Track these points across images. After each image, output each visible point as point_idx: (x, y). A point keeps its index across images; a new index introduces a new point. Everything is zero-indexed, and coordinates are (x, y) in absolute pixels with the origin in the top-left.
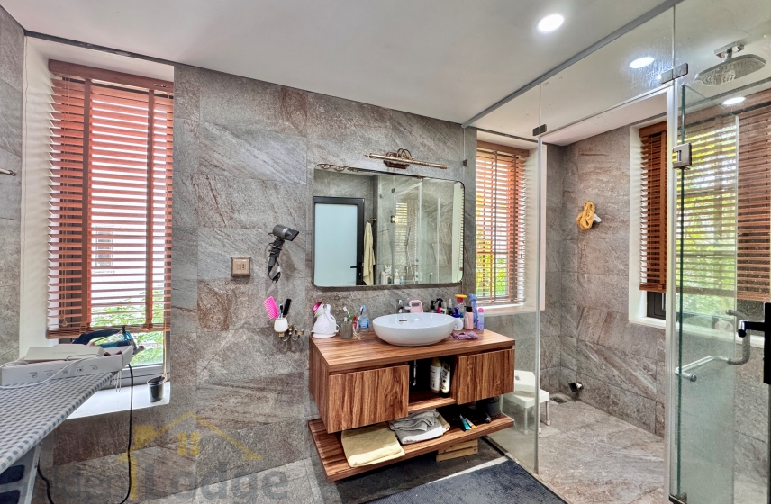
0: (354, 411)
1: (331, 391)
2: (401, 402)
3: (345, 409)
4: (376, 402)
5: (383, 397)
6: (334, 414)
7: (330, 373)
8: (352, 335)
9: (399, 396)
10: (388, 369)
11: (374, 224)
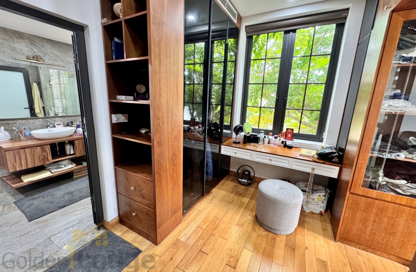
0: (23, 163)
1: (7, 157)
2: (48, 158)
3: (17, 163)
4: (34, 160)
5: (38, 157)
6: (11, 165)
7: (6, 151)
8: (20, 138)
9: (46, 156)
10: (38, 148)
11: (39, 84)
